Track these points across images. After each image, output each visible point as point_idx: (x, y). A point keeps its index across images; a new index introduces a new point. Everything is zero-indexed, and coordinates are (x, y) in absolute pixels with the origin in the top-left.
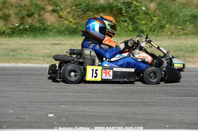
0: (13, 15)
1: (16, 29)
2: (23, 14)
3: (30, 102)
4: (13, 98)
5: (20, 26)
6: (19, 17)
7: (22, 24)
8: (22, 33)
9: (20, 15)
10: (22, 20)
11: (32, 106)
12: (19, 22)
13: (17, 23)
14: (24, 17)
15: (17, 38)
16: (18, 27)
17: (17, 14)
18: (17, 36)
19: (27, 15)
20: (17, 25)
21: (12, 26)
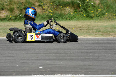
0: (15, 9)
1: (17, 17)
2: (21, 8)
3: (28, 60)
4: (18, 57)
5: (20, 15)
6: (19, 10)
7: (21, 13)
8: (21, 19)
9: (20, 8)
10: (21, 11)
11: (29, 62)
12: (19, 13)
13: (18, 13)
14: (22, 10)
15: (18, 22)
16: (19, 15)
17: (18, 7)
18: (18, 21)
19: (24, 8)
20: (18, 14)
21: (15, 15)
